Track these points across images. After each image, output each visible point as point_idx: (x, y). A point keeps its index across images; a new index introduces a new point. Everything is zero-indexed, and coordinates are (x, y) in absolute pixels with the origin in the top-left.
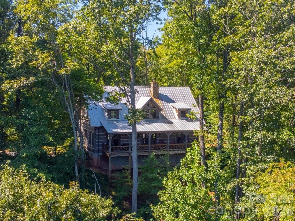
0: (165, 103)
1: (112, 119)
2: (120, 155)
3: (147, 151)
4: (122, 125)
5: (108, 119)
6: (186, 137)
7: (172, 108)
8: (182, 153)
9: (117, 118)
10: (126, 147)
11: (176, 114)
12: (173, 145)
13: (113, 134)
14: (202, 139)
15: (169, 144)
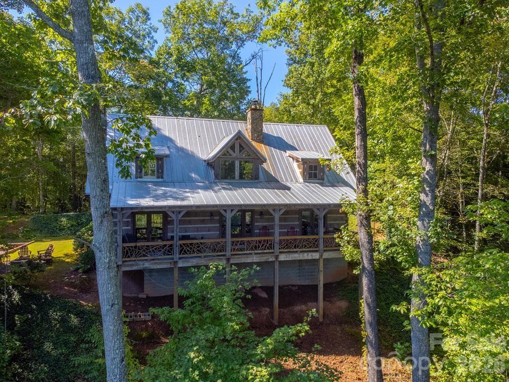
0: (276, 152)
1: (145, 178)
3: (224, 255)
6: (319, 221)
7: (291, 159)
8: (310, 258)
9: (158, 177)
11: (298, 172)
12: (287, 240)
13: (130, 211)
14: (365, 222)
15: (277, 238)
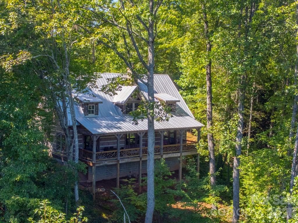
1: (90, 115)
2: (106, 163)
3: (138, 156)
4: (105, 123)
5: (85, 115)
10: (114, 152)
12: (167, 147)
13: (99, 136)
15: (162, 146)
